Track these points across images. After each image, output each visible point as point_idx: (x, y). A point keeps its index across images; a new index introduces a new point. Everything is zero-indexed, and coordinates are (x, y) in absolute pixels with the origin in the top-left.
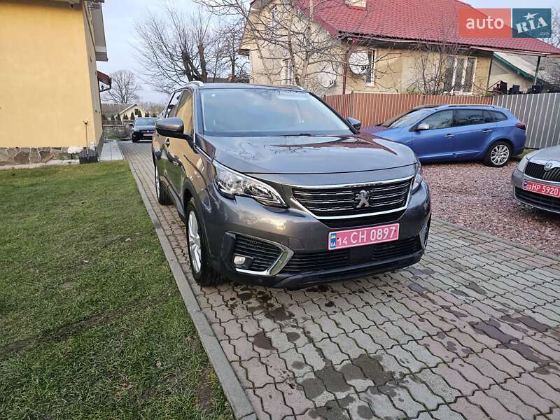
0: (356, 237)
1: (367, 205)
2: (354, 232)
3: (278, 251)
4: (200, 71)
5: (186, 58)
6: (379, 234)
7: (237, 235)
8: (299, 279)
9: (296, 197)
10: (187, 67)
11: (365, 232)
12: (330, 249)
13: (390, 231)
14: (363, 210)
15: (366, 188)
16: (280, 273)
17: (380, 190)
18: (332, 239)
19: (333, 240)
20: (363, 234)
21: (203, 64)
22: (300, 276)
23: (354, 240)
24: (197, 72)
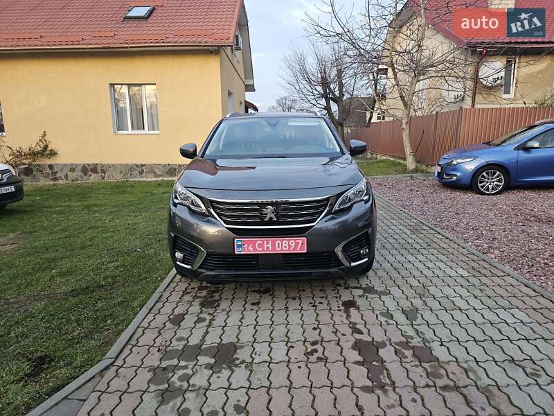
0: (261, 245)
1: (275, 219)
2: (259, 241)
3: (198, 250)
4: (337, 93)
5: (325, 83)
6: (284, 245)
7: (175, 235)
8: (212, 275)
9: (214, 208)
10: (325, 91)
11: (270, 242)
12: (236, 253)
13: (297, 244)
14: (271, 222)
15: (272, 204)
16: (199, 268)
17: (286, 206)
18: (237, 245)
19: (239, 246)
20: (268, 243)
21: (341, 86)
22: (213, 273)
23: (259, 248)
24: (334, 95)
